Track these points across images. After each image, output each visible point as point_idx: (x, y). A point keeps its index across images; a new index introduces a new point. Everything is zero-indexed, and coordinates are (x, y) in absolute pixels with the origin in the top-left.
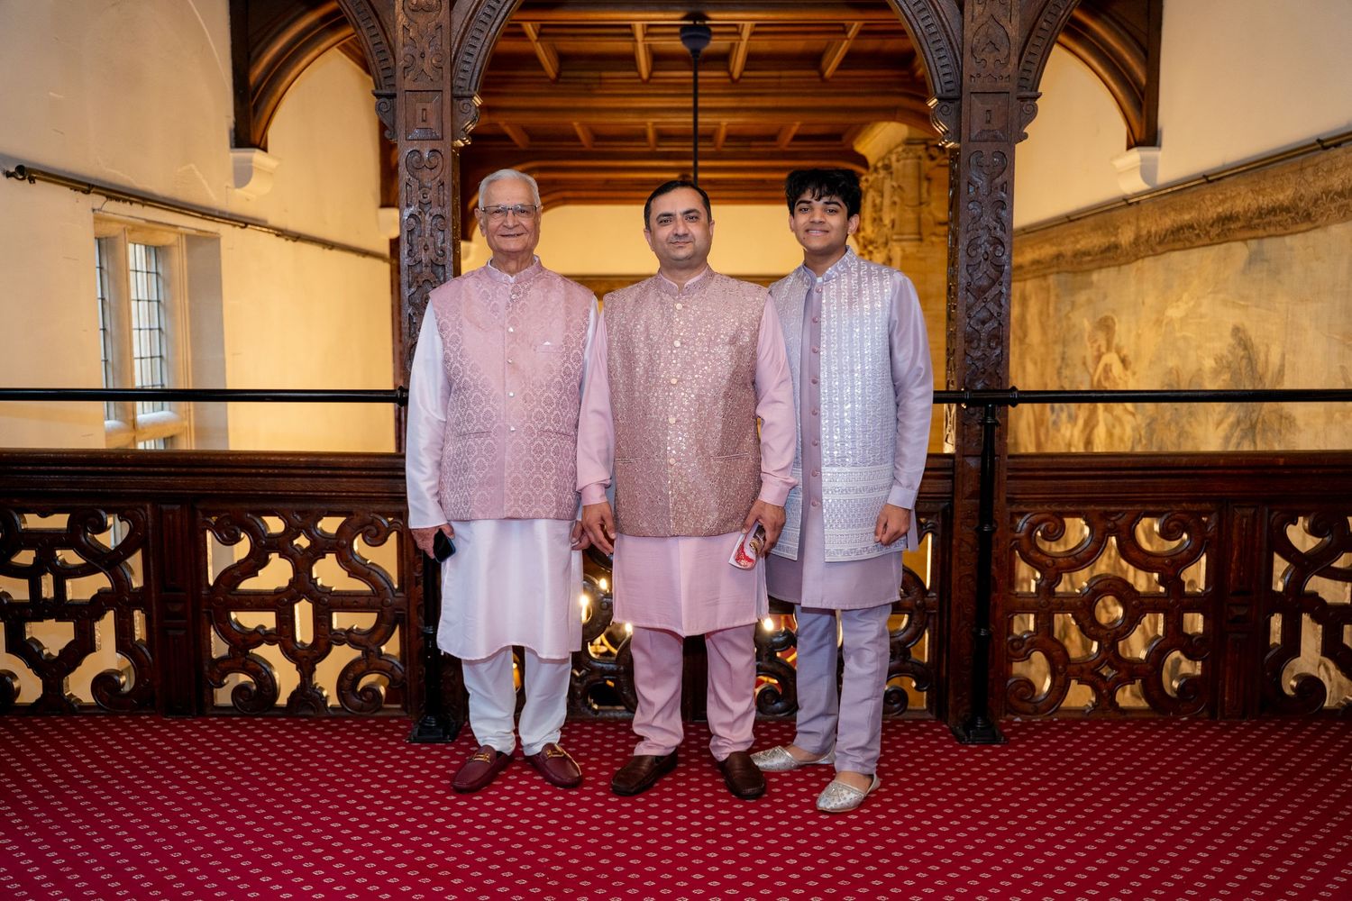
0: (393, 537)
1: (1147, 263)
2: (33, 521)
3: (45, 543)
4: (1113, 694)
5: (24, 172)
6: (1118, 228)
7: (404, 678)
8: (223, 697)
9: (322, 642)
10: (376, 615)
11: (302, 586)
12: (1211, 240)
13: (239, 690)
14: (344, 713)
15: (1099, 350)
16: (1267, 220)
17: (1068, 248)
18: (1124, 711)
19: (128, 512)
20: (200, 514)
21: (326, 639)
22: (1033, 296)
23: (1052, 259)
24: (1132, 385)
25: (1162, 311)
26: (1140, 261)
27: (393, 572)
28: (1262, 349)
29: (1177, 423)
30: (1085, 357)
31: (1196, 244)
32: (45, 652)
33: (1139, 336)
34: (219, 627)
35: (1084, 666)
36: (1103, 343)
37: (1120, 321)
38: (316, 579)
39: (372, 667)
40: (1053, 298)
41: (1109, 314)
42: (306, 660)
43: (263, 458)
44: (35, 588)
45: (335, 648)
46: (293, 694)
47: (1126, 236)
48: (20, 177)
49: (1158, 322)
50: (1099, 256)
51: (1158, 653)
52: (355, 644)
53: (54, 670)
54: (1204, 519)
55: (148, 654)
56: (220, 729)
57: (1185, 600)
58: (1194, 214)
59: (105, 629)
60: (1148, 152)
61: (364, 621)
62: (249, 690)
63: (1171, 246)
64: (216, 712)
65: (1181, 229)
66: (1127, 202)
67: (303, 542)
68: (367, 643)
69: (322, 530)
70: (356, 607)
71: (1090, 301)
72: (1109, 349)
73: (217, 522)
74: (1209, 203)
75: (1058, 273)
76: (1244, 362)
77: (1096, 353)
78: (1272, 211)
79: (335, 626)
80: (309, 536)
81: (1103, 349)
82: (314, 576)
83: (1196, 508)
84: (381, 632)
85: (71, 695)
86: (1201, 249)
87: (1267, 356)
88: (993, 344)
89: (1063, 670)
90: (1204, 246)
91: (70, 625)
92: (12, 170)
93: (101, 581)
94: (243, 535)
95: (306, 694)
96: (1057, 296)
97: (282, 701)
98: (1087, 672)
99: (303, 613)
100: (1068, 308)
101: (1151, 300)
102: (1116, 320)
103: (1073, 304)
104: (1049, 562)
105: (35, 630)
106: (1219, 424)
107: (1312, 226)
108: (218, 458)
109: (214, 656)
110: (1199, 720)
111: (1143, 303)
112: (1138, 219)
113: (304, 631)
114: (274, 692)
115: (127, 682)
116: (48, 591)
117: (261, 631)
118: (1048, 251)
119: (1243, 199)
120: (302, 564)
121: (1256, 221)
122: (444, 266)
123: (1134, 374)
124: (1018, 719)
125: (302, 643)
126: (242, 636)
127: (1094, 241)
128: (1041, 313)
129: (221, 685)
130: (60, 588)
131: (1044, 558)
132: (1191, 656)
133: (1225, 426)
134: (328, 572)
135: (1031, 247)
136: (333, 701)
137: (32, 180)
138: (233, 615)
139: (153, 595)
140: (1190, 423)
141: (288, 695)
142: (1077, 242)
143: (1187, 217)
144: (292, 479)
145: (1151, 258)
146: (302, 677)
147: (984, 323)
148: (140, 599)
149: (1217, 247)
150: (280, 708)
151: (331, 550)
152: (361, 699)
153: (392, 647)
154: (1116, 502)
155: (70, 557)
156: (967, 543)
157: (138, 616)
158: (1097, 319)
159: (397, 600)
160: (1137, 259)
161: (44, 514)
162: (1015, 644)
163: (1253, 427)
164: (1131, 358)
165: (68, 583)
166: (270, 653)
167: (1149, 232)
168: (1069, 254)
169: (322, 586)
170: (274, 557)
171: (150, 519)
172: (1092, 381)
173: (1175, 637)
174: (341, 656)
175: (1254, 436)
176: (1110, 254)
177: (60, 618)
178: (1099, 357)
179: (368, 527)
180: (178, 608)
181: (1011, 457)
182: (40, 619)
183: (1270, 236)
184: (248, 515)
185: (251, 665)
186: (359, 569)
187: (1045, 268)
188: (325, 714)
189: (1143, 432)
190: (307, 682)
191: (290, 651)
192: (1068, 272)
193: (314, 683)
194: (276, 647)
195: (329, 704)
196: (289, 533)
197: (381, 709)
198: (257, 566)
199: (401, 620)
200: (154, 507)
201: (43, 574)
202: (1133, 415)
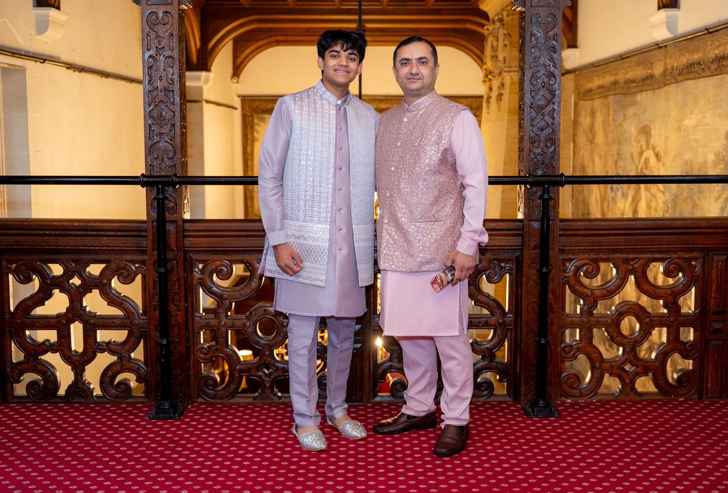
0: (139, 278)
1: (672, 88)
4: (633, 382)
6: (653, 64)
7: (146, 375)
8: (20, 389)
9: (90, 350)
10: (127, 331)
11: (76, 312)
12: (712, 73)
13: (32, 385)
14: (105, 400)
15: (641, 148)
17: (621, 77)
18: (641, 394)
20: (4, 263)
21: (92, 349)
22: (599, 112)
23: (611, 85)
24: (662, 172)
25: (681, 121)
26: (667, 87)
27: (139, 301)
29: (691, 198)
31: (702, 75)
33: (667, 138)
34: (17, 341)
35: (613, 364)
36: (644, 143)
37: (654, 128)
38: (85, 307)
39: (124, 367)
40: (611, 112)
41: (647, 123)
42: (78, 363)
43: (48, 223)
45: (99, 355)
46: (69, 387)
47: (658, 69)
49: (679, 129)
50: (641, 83)
51: (664, 355)
52: (112, 352)
54: (694, 263)
56: (17, 412)
57: (681, 319)
58: (701, 54)
60: (671, 12)
61: (119, 336)
62: (38, 385)
63: (686, 76)
64: (16, 400)
65: (692, 64)
66: (659, 46)
67: (76, 281)
68: (120, 350)
69: (89, 273)
70: (112, 327)
71: (635, 114)
72: (647, 147)
73: (16, 267)
74: (710, 47)
75: (615, 94)
77: (639, 150)
79: (99, 340)
80: (81, 277)
81: (644, 147)
82: (84, 305)
83: (688, 255)
84: (130, 343)
86: (706, 79)
88: (549, 144)
89: (599, 365)
90: (707, 76)
94: (34, 277)
95: (79, 387)
96: (614, 111)
97: (62, 392)
98: (617, 369)
99: (76, 330)
100: (622, 119)
101: (674, 114)
102: (652, 127)
103: (625, 116)
104: (589, 293)
106: (717, 199)
108: (17, 223)
109: (14, 361)
110: (691, 400)
111: (669, 115)
112: (665, 58)
113: (77, 343)
114: (56, 386)
117: (47, 343)
118: (608, 79)
120: (76, 296)
122: (173, 91)
123: (664, 164)
124: (569, 401)
125: (75, 351)
126: (33, 346)
127: (638, 73)
128: (604, 122)
129: (20, 381)
131: (585, 290)
132: (685, 357)
133: (721, 200)
134: (94, 302)
135: (598, 76)
136: (97, 392)
138: (28, 333)
140: (699, 198)
141: (66, 388)
142: (627, 73)
143: (696, 57)
144: (68, 238)
145: (674, 85)
146: (76, 375)
147: (542, 130)
149: (715, 77)
150: (61, 397)
151: (96, 287)
152: (117, 390)
153: (138, 354)
154: (634, 251)
156: (533, 280)
158: (640, 127)
159: (142, 321)
160: (665, 85)
162: (566, 349)
164: (662, 154)
166: (53, 358)
167: (672, 67)
168: (622, 81)
169: (90, 312)
170: (56, 292)
172: (637, 169)
173: (675, 345)
174: (104, 360)
176: (648, 82)
178: (641, 153)
179: (121, 271)
181: (562, 221)
184: (38, 263)
185: (40, 367)
186: (113, 299)
187: (606, 91)
188: (91, 401)
189: (670, 205)
190: (79, 379)
191: (67, 357)
192: (622, 94)
193: (84, 379)
194: (58, 355)
195: (94, 393)
196: (67, 275)
197: (131, 397)
198: (43, 298)
199: (145, 335)
202: (664, 193)
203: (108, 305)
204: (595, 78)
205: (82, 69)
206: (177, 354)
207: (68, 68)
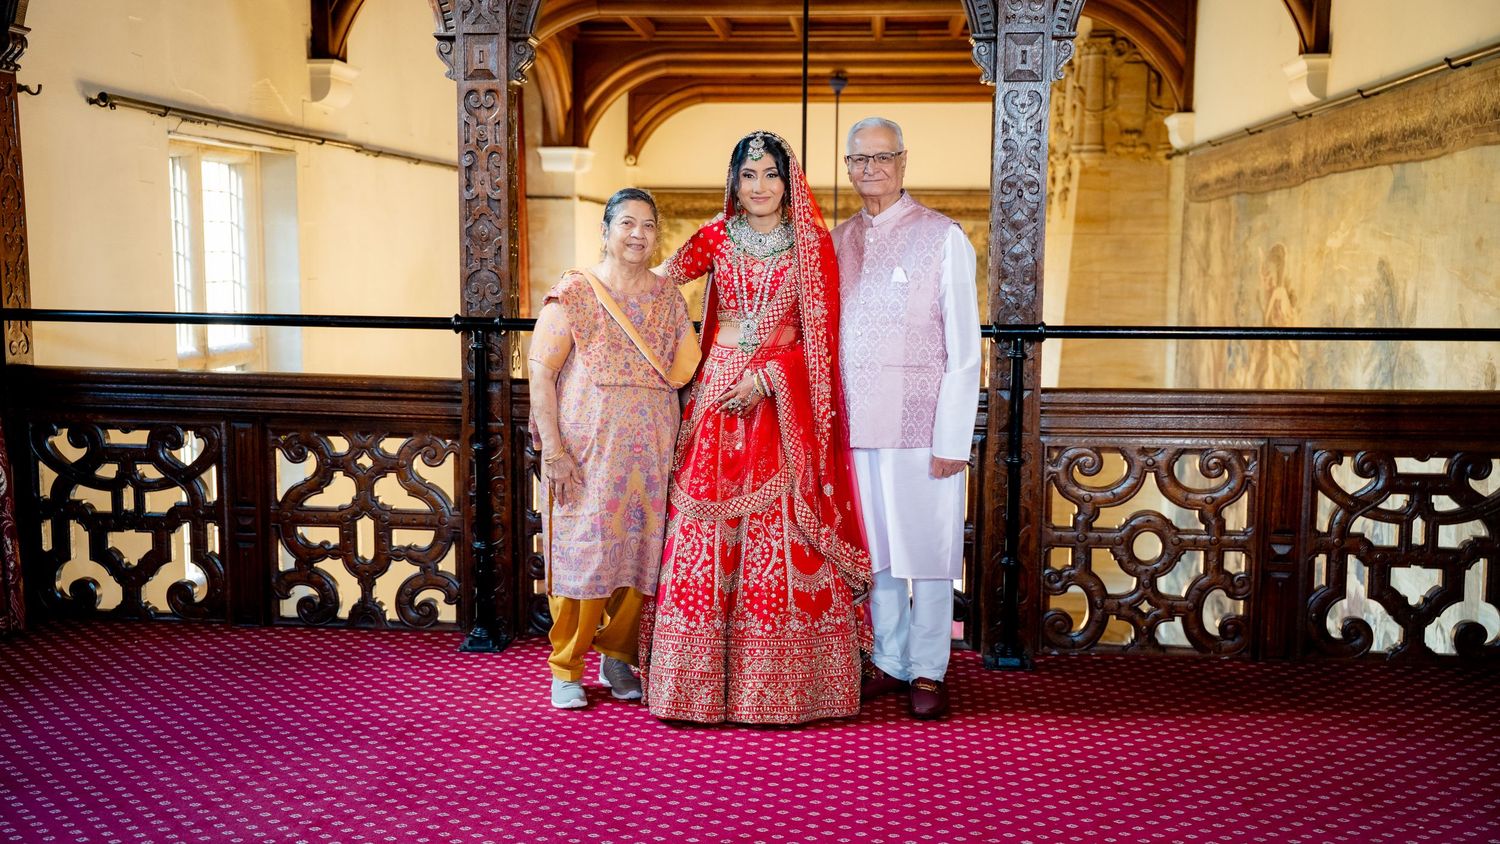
0: (450, 458)
1: (1313, 186)
2: (116, 437)
3: (127, 458)
4: (1152, 629)
5: (105, 99)
6: (1289, 144)
7: (459, 594)
8: (289, 608)
9: (383, 557)
10: (434, 532)
11: (365, 503)
12: (1365, 162)
13: (303, 603)
14: (402, 627)
15: (1270, 284)
16: (1408, 143)
17: (1248, 165)
18: (1164, 648)
19: (203, 430)
20: (270, 432)
21: (386, 554)
22: (1217, 221)
23: (1234, 177)
24: (1297, 323)
25: (1322, 241)
26: (1307, 183)
27: (450, 492)
28: (1401, 284)
29: (1332, 367)
30: (1258, 292)
31: (1353, 167)
32: (125, 560)
33: (1304, 268)
34: (286, 540)
35: (1122, 601)
36: (1274, 275)
37: (1289, 251)
38: (378, 497)
39: (429, 582)
40: (1233, 223)
41: (1280, 243)
42: (367, 575)
44: (117, 500)
45: (394, 563)
46: (355, 608)
47: (1296, 155)
48: (102, 103)
49: (1320, 253)
50: (1274, 176)
51: (1199, 591)
52: (413, 561)
53: (133, 578)
54: (1246, 457)
55: (220, 565)
56: (285, 636)
57: (1227, 538)
58: (1352, 132)
59: (182, 540)
60: (1318, 60)
61: (423, 538)
62: (313, 602)
63: (1332, 168)
64: (280, 624)
65: (1341, 148)
66: (1299, 115)
67: (366, 461)
68: (424, 559)
69: (384, 450)
70: (414, 525)
71: (1265, 228)
72: (1279, 283)
73: (286, 441)
74: (1364, 121)
75: (1238, 193)
76: (1387, 298)
77: (1268, 288)
78: (1415, 133)
79: (395, 543)
80: (372, 456)
81: (1274, 283)
82: (376, 494)
84: (437, 549)
85: (148, 603)
86: (1357, 172)
87: (1404, 293)
88: (1028, 280)
89: (1101, 603)
90: (1359, 168)
91: (149, 536)
92: (95, 97)
93: (178, 495)
94: (310, 454)
95: (367, 608)
96: (1237, 220)
97: (344, 613)
98: (1127, 610)
99: (365, 528)
100: (1246, 235)
101: (1314, 228)
102: (1286, 249)
103: (1250, 228)
104: (1086, 495)
105: (115, 540)
106: (1365, 368)
107: (1442, 151)
109: (281, 569)
110: (1240, 659)
111: (1308, 231)
112: (1306, 135)
113: (366, 548)
114: (337, 604)
115: (200, 594)
116: (129, 504)
117: (325, 545)
118: (1229, 168)
119: (1391, 119)
120: (365, 482)
121: (1400, 144)
123: (1299, 311)
124: (1056, 652)
125: (363, 558)
126: (307, 550)
127: (1268, 158)
128: (1223, 240)
129: (287, 597)
130: (139, 501)
131: (1081, 492)
132: (1232, 595)
133: (1370, 370)
135: (1217, 162)
136: (392, 615)
137: (113, 106)
138: (300, 530)
139: (226, 508)
140: (1342, 366)
142: (1255, 159)
143: (1346, 135)
144: (356, 401)
145: (1317, 180)
146: (363, 591)
148: (214, 513)
149: (1368, 170)
150: (342, 621)
151: (392, 469)
152: (418, 613)
153: (448, 564)
155: (150, 472)
156: (1002, 475)
157: (213, 533)
158: (1271, 248)
159: (454, 519)
160: (1305, 180)
161: (126, 430)
162: (1052, 576)
163: (1391, 371)
164: (1296, 294)
165: (148, 496)
166: (333, 567)
167: (1315, 151)
168: (1248, 171)
169: (383, 504)
170: (339, 475)
171: (224, 436)
172: (1264, 318)
173: (1216, 575)
174: (401, 572)
175: (1392, 380)
176: (1283, 174)
177: (140, 529)
178: (1270, 292)
179: (427, 448)
180: (248, 522)
181: (1045, 390)
182: (120, 529)
183: (1411, 161)
184: (317, 434)
185: (317, 578)
186: (418, 488)
187: (1228, 187)
188: (383, 627)
189: (1304, 377)
190: (367, 596)
191: (351, 565)
192: (1248, 193)
193: (374, 597)
194: (340, 561)
195: (388, 617)
196: (353, 452)
197: (438, 623)
198: (322, 483)
199: (457, 538)
200: (228, 425)
201: (125, 486)
202: (1297, 357)
203: (408, 494)
204: (1214, 166)
205: (379, 153)
207: (357, 151)
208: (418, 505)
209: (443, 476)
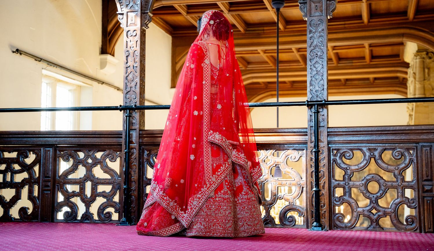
0: (118, 160)
2: (7, 155)
3: (9, 162)
4: (378, 220)
5: (18, 51)
7: (119, 209)
8: (60, 216)
9: (93, 195)
10: (112, 186)
11: (89, 176)
13: (66, 214)
14: (99, 222)
19: (36, 151)
20: (58, 151)
21: (95, 195)
27: (118, 171)
32: (5, 199)
34: (61, 190)
39: (109, 205)
42: (88, 203)
44: (5, 178)
45: (97, 197)
46: (83, 215)
48: (17, 53)
51: (396, 205)
52: (104, 197)
53: (8, 206)
54: (410, 151)
55: (37, 201)
57: (405, 183)
59: (25, 192)
61: (108, 188)
62: (69, 213)
64: (57, 222)
67: (90, 161)
68: (108, 196)
69: (96, 156)
70: (105, 183)
73: (63, 154)
79: (98, 191)
80: (92, 159)
82: (93, 173)
84: (112, 192)
85: (11, 215)
89: (356, 210)
91: (14, 190)
92: (15, 50)
93: (25, 175)
94: (71, 159)
95: (87, 216)
97: (79, 218)
98: (366, 212)
99: (88, 185)
104: (348, 167)
105: (3, 192)
109: (59, 201)
113: (88, 192)
114: (76, 215)
115: (30, 212)
116: (8, 179)
117: (75, 192)
120: (89, 169)
125: (87, 196)
126: (68, 194)
129: (60, 211)
130: (12, 178)
136: (96, 217)
137: (20, 54)
138: (66, 186)
139: (41, 179)
141: (81, 216)
146: (86, 208)
148: (37, 182)
150: (79, 220)
151: (98, 163)
152: (105, 216)
153: (116, 199)
155: (17, 167)
157: (36, 188)
159: (119, 181)
161: (10, 152)
162: (336, 200)
165: (15, 176)
166: (77, 201)
170: (80, 166)
171: (42, 153)
174: (100, 201)
177: (12, 188)
179: (110, 156)
180: (48, 184)
182: (4, 188)
184: (73, 151)
185: (70, 204)
186: (107, 170)
188: (92, 222)
190: (88, 210)
191: (83, 199)
193: (90, 211)
194: (79, 198)
195: (94, 218)
196: (86, 157)
197: (111, 220)
198: (74, 169)
199: (119, 188)
200: (43, 149)
201: (7, 172)
203: (104, 172)
206: (133, 197)
208: (107, 176)
209: (116, 166)
